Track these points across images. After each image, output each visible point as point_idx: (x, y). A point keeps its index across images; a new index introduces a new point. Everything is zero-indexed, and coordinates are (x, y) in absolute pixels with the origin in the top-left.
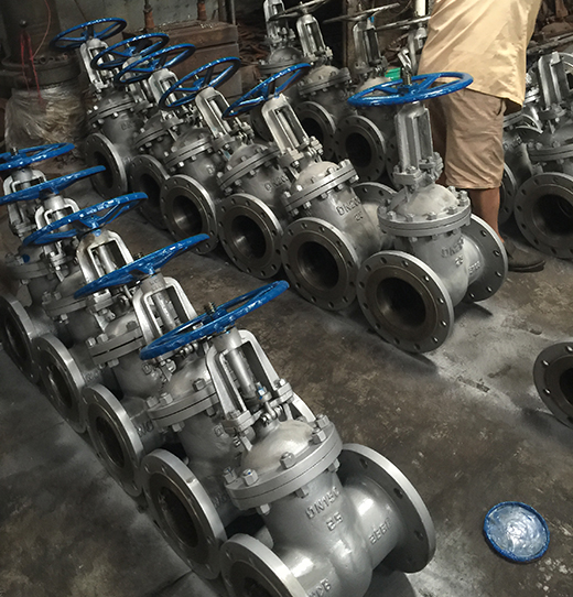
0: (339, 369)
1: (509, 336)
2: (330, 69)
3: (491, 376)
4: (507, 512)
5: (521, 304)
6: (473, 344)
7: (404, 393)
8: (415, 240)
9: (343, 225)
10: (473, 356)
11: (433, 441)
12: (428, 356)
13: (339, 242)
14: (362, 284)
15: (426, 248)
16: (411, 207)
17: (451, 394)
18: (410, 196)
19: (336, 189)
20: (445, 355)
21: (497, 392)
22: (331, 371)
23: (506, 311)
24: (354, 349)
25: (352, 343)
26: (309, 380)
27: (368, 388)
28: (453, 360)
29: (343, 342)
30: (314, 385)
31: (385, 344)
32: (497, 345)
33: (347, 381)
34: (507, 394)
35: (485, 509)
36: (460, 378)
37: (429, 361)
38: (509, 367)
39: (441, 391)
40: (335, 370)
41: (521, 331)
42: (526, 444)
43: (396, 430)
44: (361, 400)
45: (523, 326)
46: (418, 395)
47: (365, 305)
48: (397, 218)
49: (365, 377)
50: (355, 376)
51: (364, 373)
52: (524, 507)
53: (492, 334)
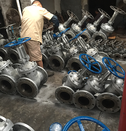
0: (15, 107)
1: (51, 89)
2: (3, 40)
3: (48, 98)
4: (53, 125)
5: (52, 82)
6: (44, 93)
7: (30, 108)
8: (26, 74)
9: (11, 74)
10: (44, 96)
11: (38, 116)
12: (35, 98)
13: (10, 79)
14: (17, 87)
15: (29, 75)
16: (24, 67)
17: (40, 105)
18: (23, 65)
19: (7, 67)
20: (38, 97)
21: (50, 102)
22: (13, 108)
23: (50, 84)
24: (18, 102)
25: (17, 100)
26: (8, 112)
27: (22, 109)
28: (40, 98)
29: (15, 101)
30: (9, 113)
31: (25, 98)
32: (49, 92)
33: (17, 109)
34: (52, 101)
35: (49, 126)
36: (42, 101)
37: (35, 99)
38: (51, 96)
39: (38, 105)
40: (14, 108)
41: (53, 88)
42: (56, 110)
43: (30, 116)
44: (21, 113)
45: (53, 87)
46: (34, 107)
47: (19, 91)
48: (22, 70)
49: (21, 107)
50: (19, 108)
51: (21, 106)
52: (57, 123)
53: (47, 90)
